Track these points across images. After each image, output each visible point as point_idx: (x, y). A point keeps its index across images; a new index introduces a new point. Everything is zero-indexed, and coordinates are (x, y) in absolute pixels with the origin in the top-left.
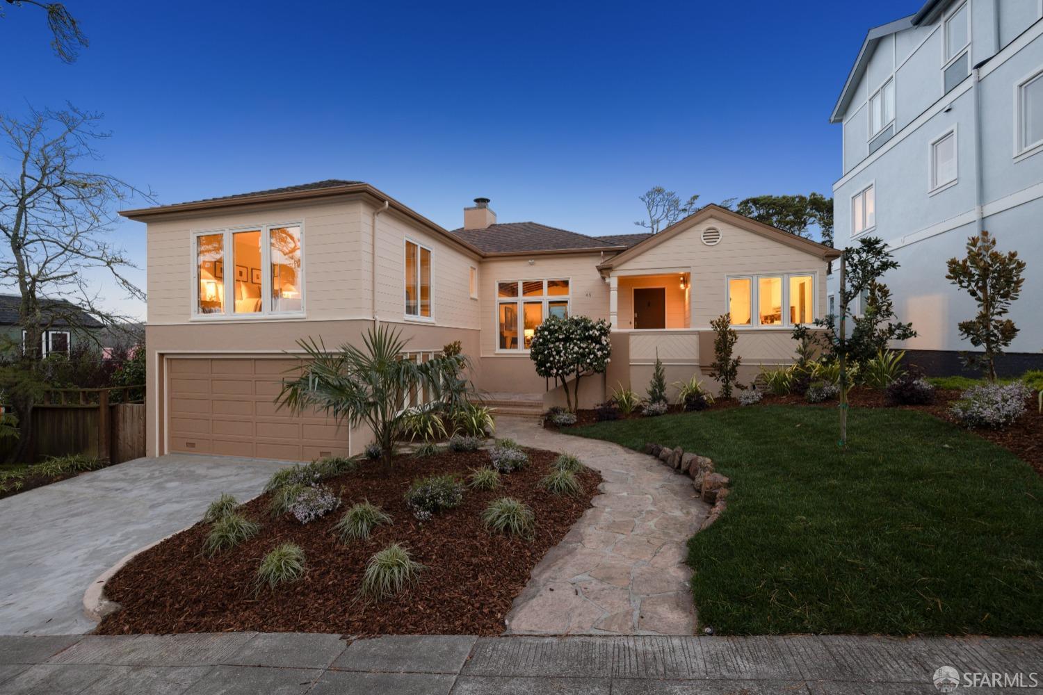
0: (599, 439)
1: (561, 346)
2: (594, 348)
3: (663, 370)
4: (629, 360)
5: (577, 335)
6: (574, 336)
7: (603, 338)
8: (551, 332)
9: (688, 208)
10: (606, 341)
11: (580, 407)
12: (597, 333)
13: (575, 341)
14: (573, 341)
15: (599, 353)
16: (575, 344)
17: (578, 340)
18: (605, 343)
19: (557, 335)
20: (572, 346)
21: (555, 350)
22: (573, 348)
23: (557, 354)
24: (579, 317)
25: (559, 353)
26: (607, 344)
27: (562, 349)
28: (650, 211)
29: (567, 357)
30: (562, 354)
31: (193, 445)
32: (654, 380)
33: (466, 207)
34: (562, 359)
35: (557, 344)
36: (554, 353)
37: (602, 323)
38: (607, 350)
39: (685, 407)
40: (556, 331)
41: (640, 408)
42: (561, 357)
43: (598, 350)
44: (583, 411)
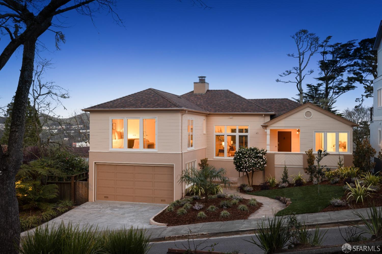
0: (262, 196)
1: (247, 160)
2: (260, 161)
3: (287, 170)
4: (274, 165)
5: (253, 155)
6: (252, 156)
7: (264, 156)
8: (243, 154)
9: (324, 45)
10: (264, 157)
11: (254, 184)
12: (261, 155)
13: (252, 158)
14: (251, 158)
15: (262, 163)
16: (253, 159)
17: (253, 157)
18: (264, 159)
19: (245, 155)
20: (251, 160)
21: (244, 162)
22: (252, 161)
23: (245, 164)
24: (254, 147)
25: (246, 163)
26: (265, 159)
27: (247, 161)
28: (298, 46)
29: (249, 165)
30: (247, 163)
31: (107, 197)
32: (284, 174)
33: (195, 82)
34: (247, 165)
35: (245, 159)
36: (244, 163)
37: (263, 150)
38: (265, 161)
39: (295, 185)
40: (245, 154)
41: (278, 185)
42: (247, 164)
43: (262, 162)
44: (255, 186)
